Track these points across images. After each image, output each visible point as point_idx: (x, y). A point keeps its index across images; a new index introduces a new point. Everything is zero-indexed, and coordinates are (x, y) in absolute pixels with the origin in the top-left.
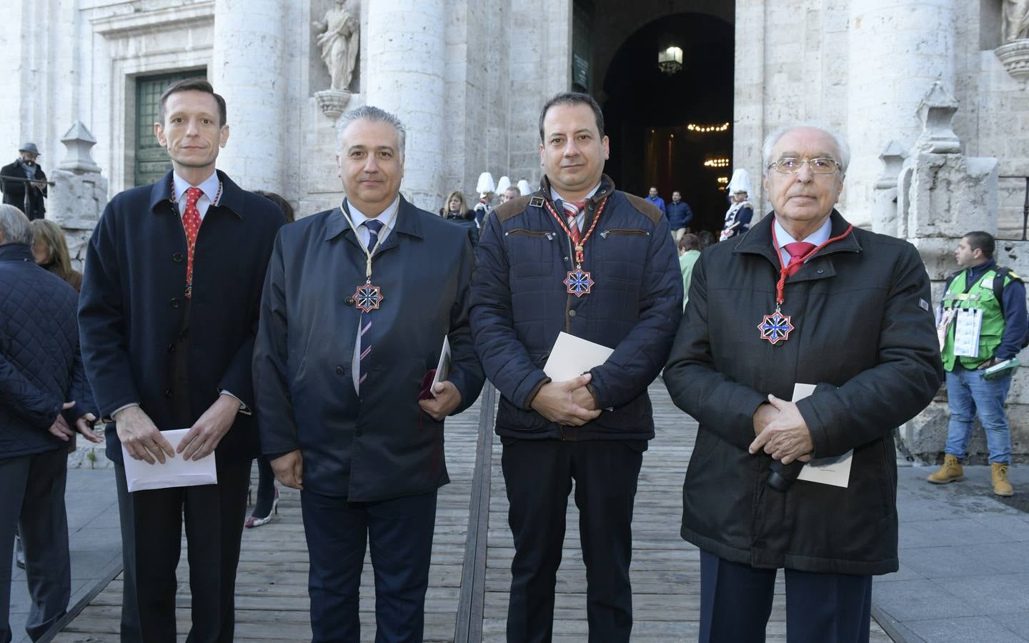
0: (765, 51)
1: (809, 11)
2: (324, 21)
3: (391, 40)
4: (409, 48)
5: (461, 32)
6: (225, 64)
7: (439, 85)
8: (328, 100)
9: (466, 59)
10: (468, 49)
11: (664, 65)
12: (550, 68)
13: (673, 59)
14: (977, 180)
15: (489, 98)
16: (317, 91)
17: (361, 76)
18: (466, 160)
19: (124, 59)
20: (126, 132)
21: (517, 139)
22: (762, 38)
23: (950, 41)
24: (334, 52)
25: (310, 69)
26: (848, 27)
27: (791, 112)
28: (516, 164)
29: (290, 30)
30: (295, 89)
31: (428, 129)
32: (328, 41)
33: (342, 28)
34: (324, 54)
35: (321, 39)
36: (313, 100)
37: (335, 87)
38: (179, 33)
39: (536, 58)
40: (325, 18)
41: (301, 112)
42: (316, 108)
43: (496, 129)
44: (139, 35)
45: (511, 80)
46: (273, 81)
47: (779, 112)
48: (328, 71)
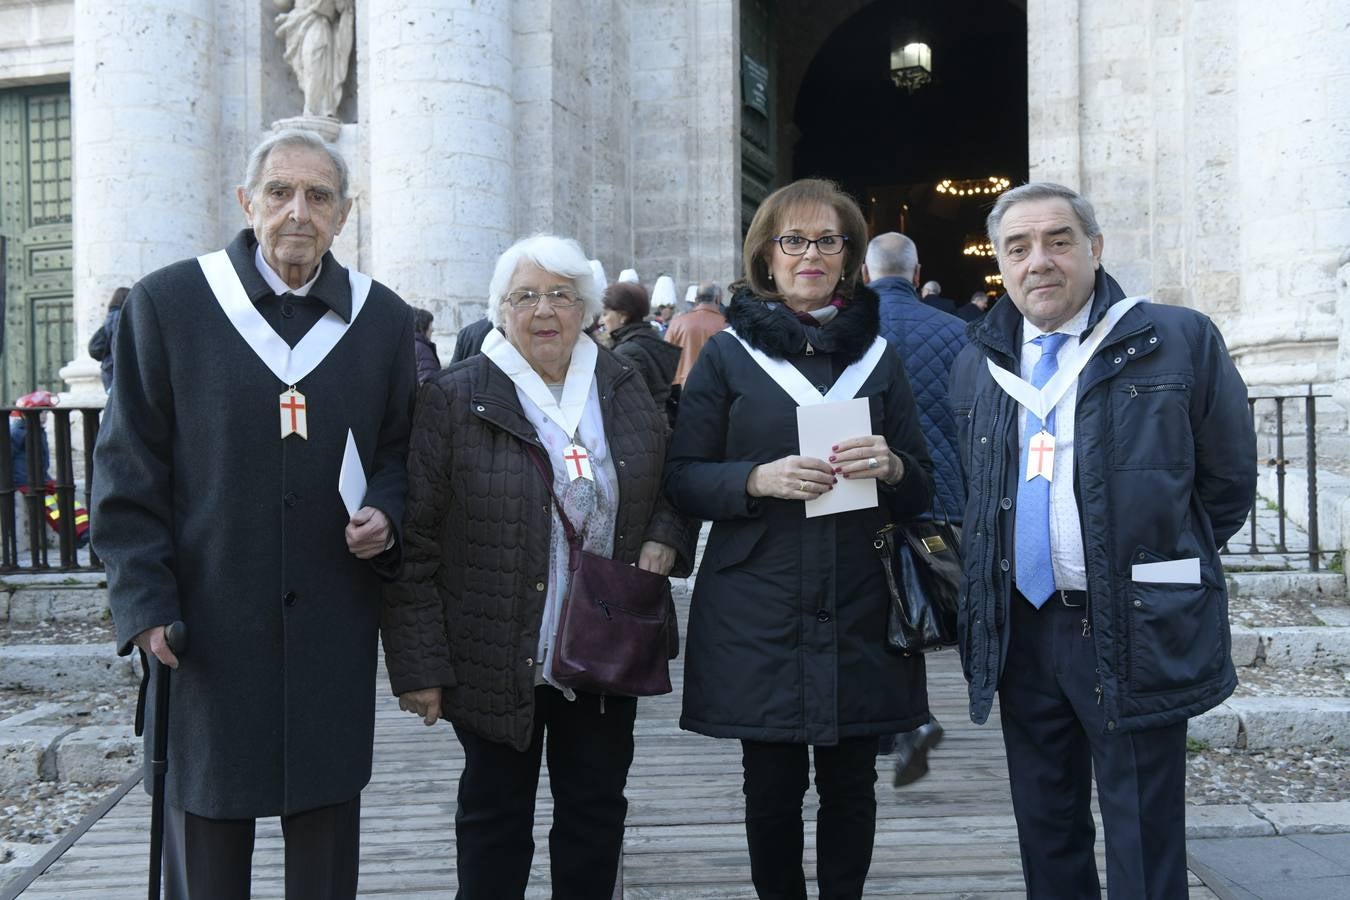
0: (1081, 41)
3: (411, 23)
4: (445, 38)
5: (542, 10)
6: (97, 67)
7: (502, 107)
9: (550, 61)
10: (554, 40)
11: (900, 73)
12: (703, 78)
13: (916, 64)
16: (277, 119)
17: (359, 91)
21: (648, 205)
22: (1075, 16)
24: (308, 47)
25: (263, 80)
27: (1130, 146)
28: (647, 248)
29: (224, 6)
30: (234, 115)
31: (484, 186)
32: (295, 26)
34: (289, 50)
35: (280, 23)
37: (311, 110)
38: (11, 13)
39: (675, 60)
43: (609, 187)
45: (632, 101)
46: (192, 100)
47: (1109, 148)
48: (297, 82)
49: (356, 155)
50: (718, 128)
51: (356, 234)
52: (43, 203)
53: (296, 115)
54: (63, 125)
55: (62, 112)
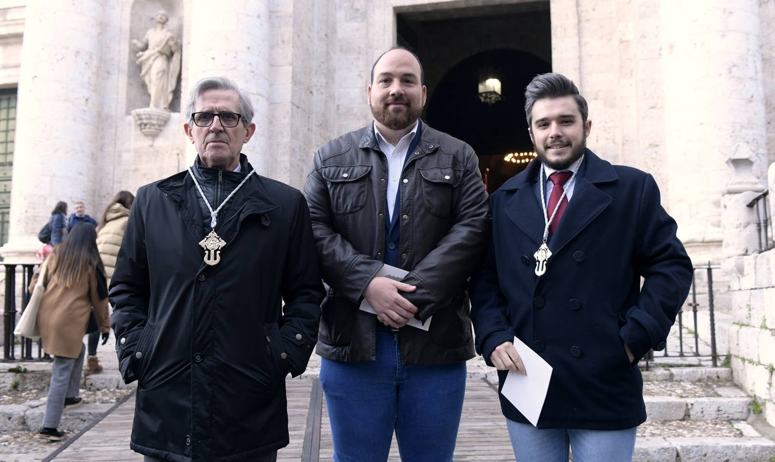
1: (622, 42)
2: (144, 40)
3: (213, 59)
4: (232, 67)
5: (286, 54)
6: (33, 78)
7: (263, 106)
8: (147, 119)
9: (291, 81)
10: (293, 72)
11: (484, 95)
13: (492, 90)
15: (314, 120)
16: (134, 109)
17: (182, 95)
23: (759, 64)
24: (154, 70)
25: (128, 88)
26: (660, 55)
29: (108, 48)
30: (110, 107)
31: (251, 148)
32: (148, 59)
33: (164, 47)
34: (143, 72)
35: (139, 57)
36: (131, 119)
37: (154, 105)
40: (146, 37)
41: (116, 130)
42: (133, 127)
45: (336, 104)
46: (86, 97)
47: (597, 137)
48: (147, 89)
49: (179, 130)
53: (145, 107)
54: (12, 111)
55: (12, 104)
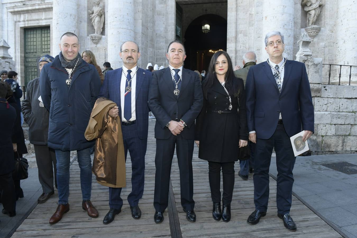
0: (236, 26)
1: (250, 14)
2: (92, 10)
3: (116, 17)
4: (122, 20)
5: (140, 16)
6: (57, 24)
7: (132, 33)
8: (94, 38)
9: (141, 25)
10: (142, 22)
11: (204, 30)
12: (169, 29)
13: (206, 28)
14: (317, 65)
15: (149, 38)
16: (90, 34)
17: (105, 29)
18: (142, 59)
19: (19, 22)
20: (21, 47)
21: (158, 52)
22: (236, 22)
23: (293, 24)
25: (87, 27)
26: (262, 20)
27: (244, 46)
28: (158, 61)
29: (80, 13)
30: (82, 33)
32: (94, 17)
33: (99, 13)
34: (92, 21)
35: (91, 16)
36: (89, 37)
37: (96, 33)
38: (39, 13)
39: (164, 26)
40: (93, 9)
41: (84, 42)
42: (90, 40)
43: (151, 49)
44: (25, 13)
45: (156, 33)
48: (94, 28)
49: (105, 41)
50: (172, 39)
51: (104, 56)
52: (45, 49)
54: (49, 34)
55: (48, 31)
